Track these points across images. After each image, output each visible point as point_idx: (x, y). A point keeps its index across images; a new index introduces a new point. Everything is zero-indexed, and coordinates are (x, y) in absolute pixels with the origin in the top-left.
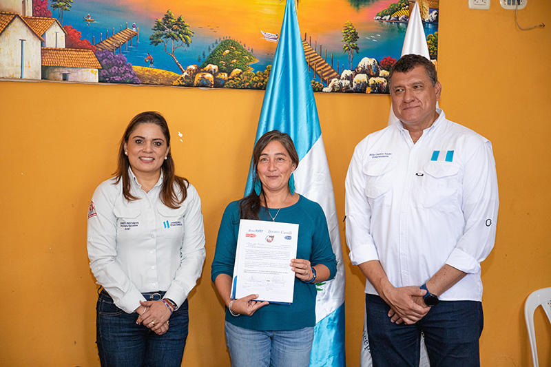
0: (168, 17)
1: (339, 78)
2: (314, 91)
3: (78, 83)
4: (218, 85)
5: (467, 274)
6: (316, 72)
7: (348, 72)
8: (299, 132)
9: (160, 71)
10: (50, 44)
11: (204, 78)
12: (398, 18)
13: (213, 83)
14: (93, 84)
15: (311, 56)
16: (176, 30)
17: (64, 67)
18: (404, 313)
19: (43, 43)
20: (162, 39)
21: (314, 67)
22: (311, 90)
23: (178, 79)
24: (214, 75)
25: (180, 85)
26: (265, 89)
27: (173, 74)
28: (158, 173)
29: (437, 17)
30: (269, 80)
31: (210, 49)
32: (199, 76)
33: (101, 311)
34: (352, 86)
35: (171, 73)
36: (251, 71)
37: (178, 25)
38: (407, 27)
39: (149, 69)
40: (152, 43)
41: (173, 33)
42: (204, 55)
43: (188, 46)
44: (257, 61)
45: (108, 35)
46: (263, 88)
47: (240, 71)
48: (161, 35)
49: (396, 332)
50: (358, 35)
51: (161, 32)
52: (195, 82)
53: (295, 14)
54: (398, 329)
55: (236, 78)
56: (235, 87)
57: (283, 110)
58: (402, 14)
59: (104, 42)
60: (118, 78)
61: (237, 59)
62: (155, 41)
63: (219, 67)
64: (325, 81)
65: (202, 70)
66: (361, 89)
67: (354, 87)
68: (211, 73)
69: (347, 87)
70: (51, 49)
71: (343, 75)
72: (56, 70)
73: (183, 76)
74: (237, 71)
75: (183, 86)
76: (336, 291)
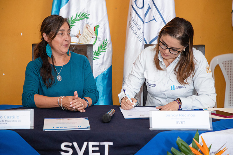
76: (107, 59)
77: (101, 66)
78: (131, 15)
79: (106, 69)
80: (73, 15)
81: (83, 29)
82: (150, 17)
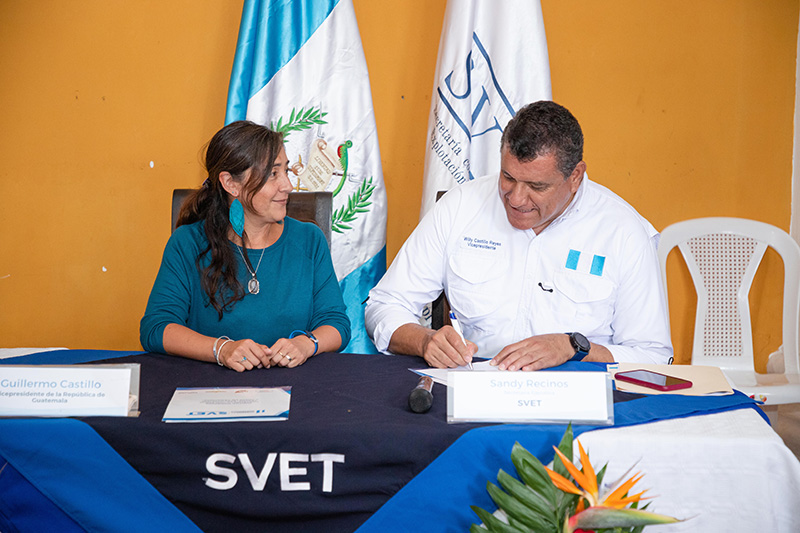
76: (372, 230)
77: (356, 250)
78: (436, 114)
79: (369, 257)
80: (282, 115)
81: (308, 152)
82: (485, 120)
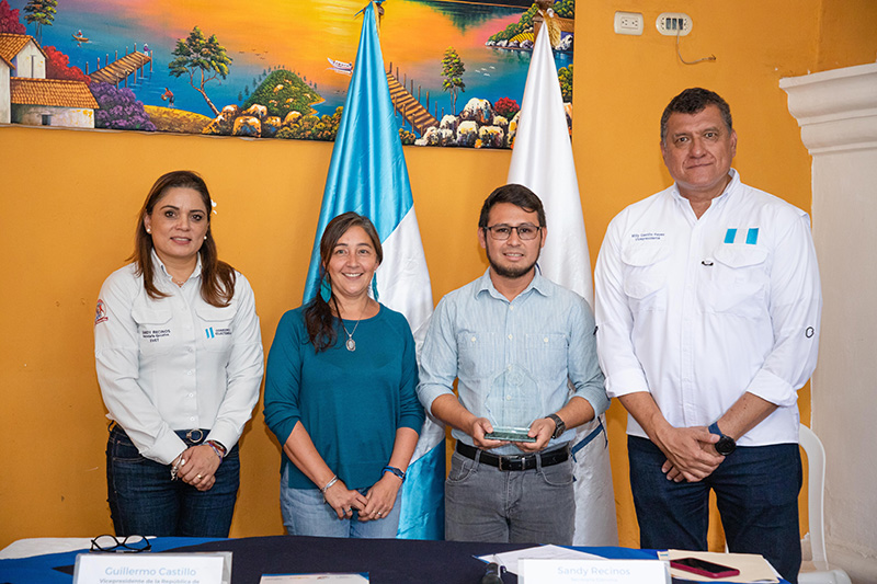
0: (194, 37)
1: (438, 126)
2: (403, 144)
3: (64, 129)
4: (267, 134)
5: (778, 406)
6: (406, 118)
7: (451, 119)
8: (382, 201)
9: (185, 113)
10: (23, 71)
11: (246, 123)
12: (518, 44)
13: (260, 131)
14: (86, 131)
15: (399, 94)
16: (207, 55)
17: (43, 106)
18: (685, 465)
19: (13, 71)
20: (186, 67)
21: (402, 110)
22: (398, 141)
23: (211, 125)
24: (262, 120)
25: (213, 134)
26: (334, 140)
27: (202, 117)
28: (194, 259)
29: (572, 44)
30: (340, 128)
31: (255, 83)
32: (240, 120)
33: (115, 456)
34: (456, 138)
35: (200, 116)
36: (314, 115)
37: (210, 48)
38: (531, 56)
39: (167, 110)
40: (172, 73)
41: (202, 59)
42: (246, 90)
43: (224, 78)
44: (323, 101)
45: (107, 62)
46: (332, 139)
47: (298, 113)
48: (185, 62)
49: (675, 493)
50: (464, 67)
51: (185, 58)
52: (234, 129)
53: (375, 35)
54: (678, 489)
55: (292, 125)
56: (291, 137)
57: (360, 170)
58: (524, 39)
59: (102, 71)
60: (122, 123)
61: (295, 98)
62: (176, 70)
63: (268, 109)
64: (418, 131)
65: (244, 112)
66: (468, 143)
67: (458, 138)
68: (257, 116)
69: (449, 139)
70: (25, 80)
71: (443, 123)
72: (32, 110)
73: (218, 120)
74: (294, 114)
75: (217, 134)
